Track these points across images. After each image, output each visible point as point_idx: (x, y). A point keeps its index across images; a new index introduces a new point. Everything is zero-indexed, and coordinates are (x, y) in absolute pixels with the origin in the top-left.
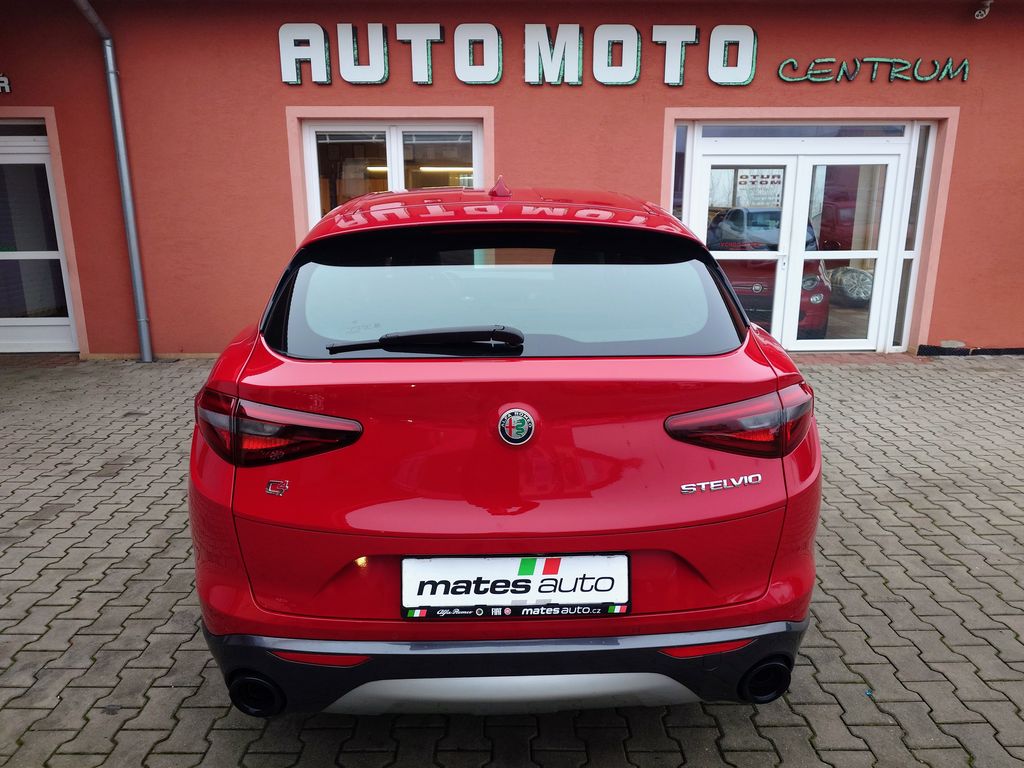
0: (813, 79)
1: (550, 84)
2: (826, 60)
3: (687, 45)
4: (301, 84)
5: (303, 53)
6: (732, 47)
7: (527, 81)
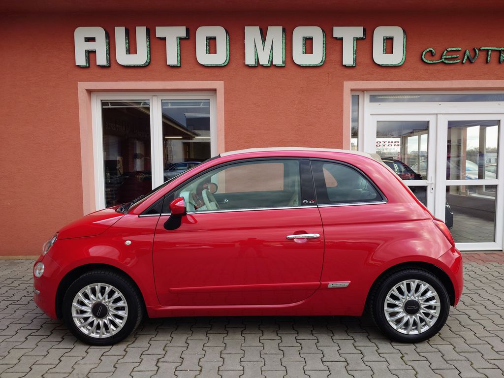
0: (446, 62)
1: (262, 65)
2: (455, 49)
3: (357, 40)
4: (89, 67)
5: (90, 46)
6: (389, 42)
7: (246, 64)
